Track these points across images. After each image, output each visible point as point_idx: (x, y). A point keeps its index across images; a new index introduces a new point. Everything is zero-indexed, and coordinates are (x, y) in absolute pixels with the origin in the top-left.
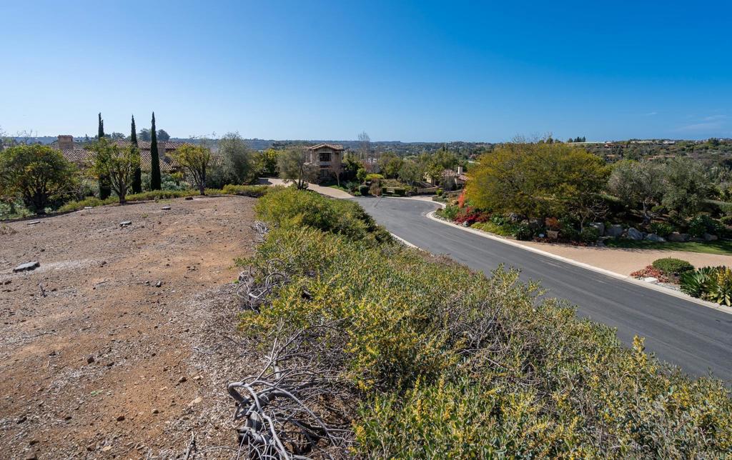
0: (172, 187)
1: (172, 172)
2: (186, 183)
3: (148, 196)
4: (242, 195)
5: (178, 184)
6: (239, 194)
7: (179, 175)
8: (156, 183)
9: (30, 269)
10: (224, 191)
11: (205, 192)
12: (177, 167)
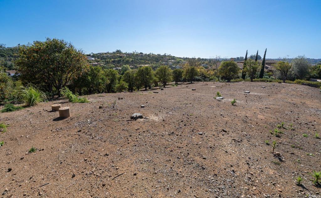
0: (267, 78)
1: (268, 72)
2: (273, 77)
3: (260, 80)
4: (305, 85)
5: (270, 77)
6: (303, 84)
7: (270, 73)
8: (261, 76)
9: (248, 93)
10: (294, 82)
11: (285, 81)
12: (270, 70)
